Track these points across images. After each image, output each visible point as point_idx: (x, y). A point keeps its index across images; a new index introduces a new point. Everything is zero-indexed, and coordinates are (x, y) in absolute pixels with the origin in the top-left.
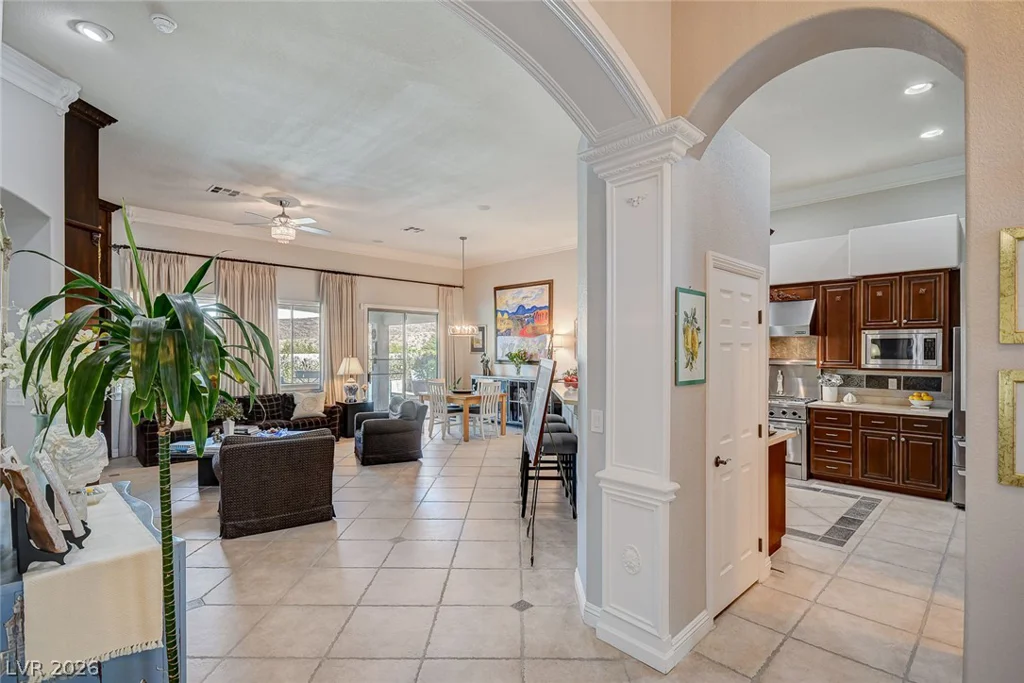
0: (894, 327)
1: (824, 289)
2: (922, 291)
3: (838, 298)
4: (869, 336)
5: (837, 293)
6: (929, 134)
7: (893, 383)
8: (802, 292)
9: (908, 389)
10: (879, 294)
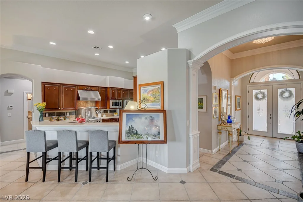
0: (115, 99)
1: (100, 89)
2: (120, 92)
3: (103, 91)
4: (112, 101)
5: (103, 90)
6: (127, 62)
7: (109, 111)
8: (95, 89)
9: (112, 112)
10: (113, 92)
